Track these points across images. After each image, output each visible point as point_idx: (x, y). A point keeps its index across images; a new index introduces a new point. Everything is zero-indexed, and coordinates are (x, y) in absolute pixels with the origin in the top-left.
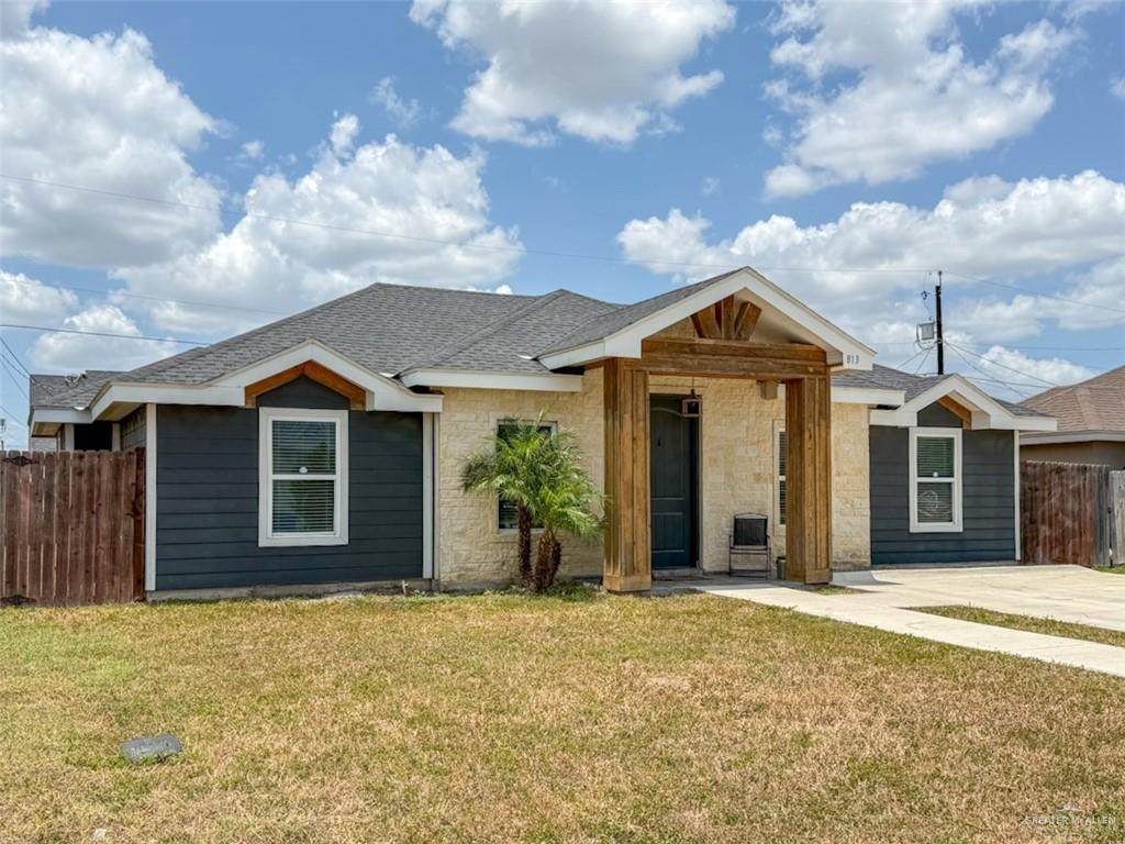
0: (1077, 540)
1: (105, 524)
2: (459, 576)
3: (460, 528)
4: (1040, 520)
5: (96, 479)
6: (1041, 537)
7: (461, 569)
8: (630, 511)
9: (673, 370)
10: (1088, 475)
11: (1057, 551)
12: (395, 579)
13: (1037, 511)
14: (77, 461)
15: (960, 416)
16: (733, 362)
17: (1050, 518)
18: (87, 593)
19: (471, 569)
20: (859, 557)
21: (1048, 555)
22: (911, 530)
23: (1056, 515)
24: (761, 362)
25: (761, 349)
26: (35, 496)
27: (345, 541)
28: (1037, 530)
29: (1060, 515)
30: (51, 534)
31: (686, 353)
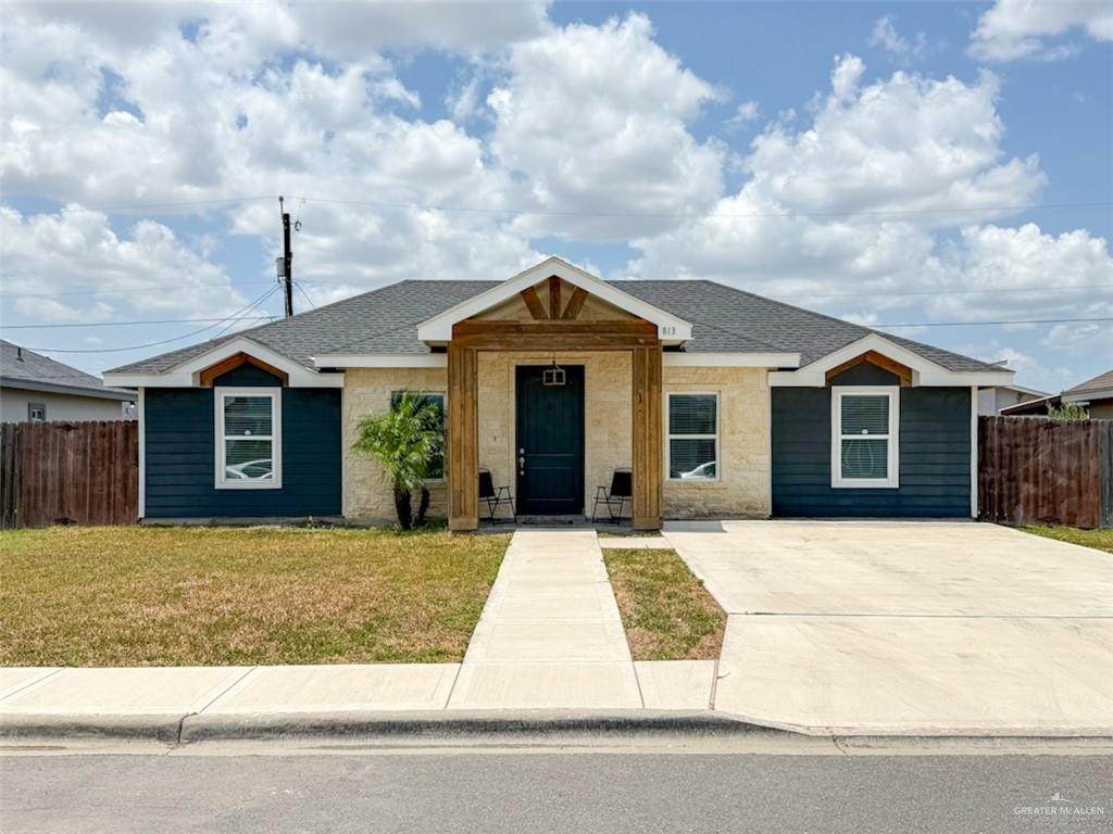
0: (1075, 499)
1: (119, 471)
2: (360, 515)
3: (361, 477)
4: (1022, 477)
5: (113, 440)
6: (1022, 496)
7: (362, 509)
8: (458, 465)
9: (499, 347)
10: (1092, 431)
11: (1045, 510)
12: (321, 515)
13: (1017, 468)
14: (102, 428)
15: (898, 374)
16: (559, 338)
17: (1036, 476)
18: (108, 518)
19: (371, 510)
20: (756, 509)
21: (1031, 514)
22: (833, 486)
23: (1045, 472)
24: (588, 337)
25: (589, 326)
26: (76, 451)
27: (279, 486)
28: (1017, 488)
29: (1050, 472)
30: (86, 477)
31: (512, 332)
